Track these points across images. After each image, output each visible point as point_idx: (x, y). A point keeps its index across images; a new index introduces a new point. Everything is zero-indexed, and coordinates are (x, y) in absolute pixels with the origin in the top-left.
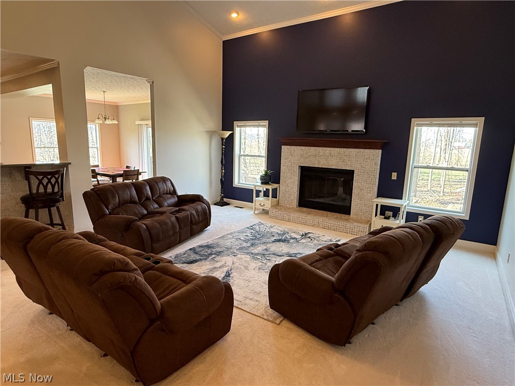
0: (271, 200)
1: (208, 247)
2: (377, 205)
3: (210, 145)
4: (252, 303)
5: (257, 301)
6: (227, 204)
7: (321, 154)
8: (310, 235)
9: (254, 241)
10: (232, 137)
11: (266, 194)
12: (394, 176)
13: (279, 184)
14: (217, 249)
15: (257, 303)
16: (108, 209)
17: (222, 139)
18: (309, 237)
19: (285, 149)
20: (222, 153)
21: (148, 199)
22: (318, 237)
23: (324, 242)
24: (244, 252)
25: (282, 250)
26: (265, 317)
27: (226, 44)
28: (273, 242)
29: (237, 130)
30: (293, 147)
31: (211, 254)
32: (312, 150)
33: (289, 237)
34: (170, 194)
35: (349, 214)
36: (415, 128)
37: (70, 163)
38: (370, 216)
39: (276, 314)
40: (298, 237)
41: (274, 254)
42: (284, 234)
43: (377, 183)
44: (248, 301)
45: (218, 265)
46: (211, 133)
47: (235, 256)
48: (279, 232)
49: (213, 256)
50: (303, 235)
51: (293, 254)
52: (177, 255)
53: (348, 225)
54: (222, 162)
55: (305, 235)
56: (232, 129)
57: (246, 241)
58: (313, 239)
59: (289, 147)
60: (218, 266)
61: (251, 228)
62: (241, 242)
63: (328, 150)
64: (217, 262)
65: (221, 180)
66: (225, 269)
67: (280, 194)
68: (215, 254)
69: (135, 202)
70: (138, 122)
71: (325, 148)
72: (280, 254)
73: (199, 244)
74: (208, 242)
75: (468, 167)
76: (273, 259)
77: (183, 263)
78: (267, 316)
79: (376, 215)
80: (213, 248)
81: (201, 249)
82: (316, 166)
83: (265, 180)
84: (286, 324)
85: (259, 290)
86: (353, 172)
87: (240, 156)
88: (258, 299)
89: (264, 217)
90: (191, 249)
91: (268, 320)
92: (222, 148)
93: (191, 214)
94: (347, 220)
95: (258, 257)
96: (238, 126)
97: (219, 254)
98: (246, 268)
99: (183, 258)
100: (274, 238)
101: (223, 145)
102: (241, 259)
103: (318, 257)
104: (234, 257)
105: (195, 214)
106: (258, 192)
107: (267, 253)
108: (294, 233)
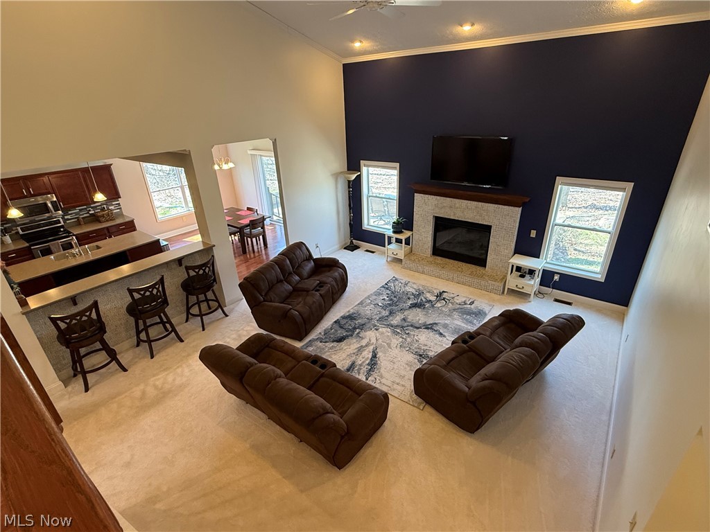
0: (405, 247)
1: (350, 317)
2: (513, 266)
3: (336, 188)
4: (399, 388)
5: (403, 386)
6: (357, 247)
7: (457, 205)
8: (445, 295)
9: (391, 307)
10: (359, 178)
11: (399, 241)
12: (533, 234)
13: (412, 231)
14: (360, 321)
15: (403, 388)
16: (262, 296)
17: (349, 182)
18: (444, 299)
19: (418, 197)
20: (349, 197)
21: (290, 273)
22: (453, 298)
23: (458, 306)
24: (384, 325)
25: (419, 319)
26: (411, 403)
27: (346, 67)
28: (410, 307)
29: (364, 170)
30: (427, 196)
31: (355, 328)
32: (448, 201)
33: (424, 300)
34: (307, 260)
35: (485, 266)
36: (560, 186)
37: (214, 246)
38: (506, 272)
39: (420, 400)
40: (433, 298)
41: (412, 326)
42: (419, 295)
43: (515, 241)
44: (395, 386)
45: (364, 343)
46: (336, 176)
47: (377, 330)
48: (414, 291)
49: (358, 330)
50: (437, 296)
51: (429, 325)
52: (325, 330)
53: (483, 283)
54: (350, 205)
55: (440, 296)
56: (359, 169)
57: (385, 307)
58: (448, 301)
59: (422, 195)
60: (364, 345)
61: (386, 287)
62: (379, 310)
63: (465, 203)
64: (362, 338)
65: (350, 224)
66: (371, 348)
67: (414, 242)
68: (358, 328)
69: (281, 281)
70: (250, 152)
71: (461, 200)
72: (417, 325)
73: (342, 314)
74: (349, 311)
75: (610, 230)
76: (412, 333)
77: (333, 342)
78: (413, 401)
79: (512, 272)
80: (355, 319)
81: (345, 321)
82: (452, 218)
83: (398, 228)
84: (429, 409)
85: (403, 373)
86: (490, 227)
87: (368, 197)
88: (404, 383)
89: (398, 267)
90: (335, 322)
91: (414, 406)
92: (349, 191)
93: (332, 286)
94: (482, 276)
95: (398, 331)
96: (365, 166)
97: (362, 327)
98: (389, 345)
99: (331, 334)
100: (410, 302)
101: (349, 187)
102: (382, 333)
103: (453, 354)
104: (375, 331)
105: (335, 284)
106: (390, 238)
107: (406, 324)
108: (429, 292)
